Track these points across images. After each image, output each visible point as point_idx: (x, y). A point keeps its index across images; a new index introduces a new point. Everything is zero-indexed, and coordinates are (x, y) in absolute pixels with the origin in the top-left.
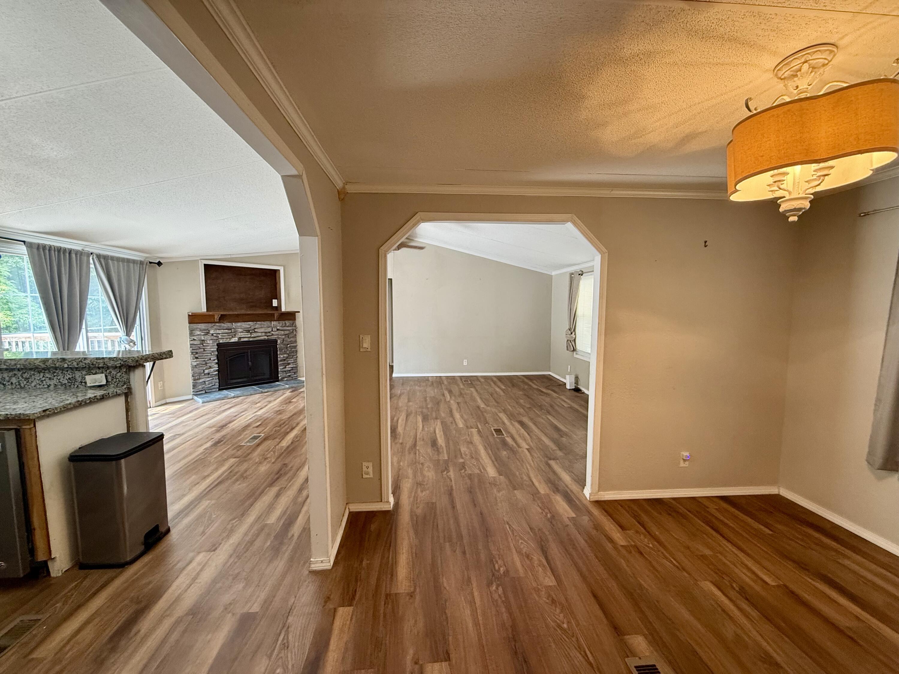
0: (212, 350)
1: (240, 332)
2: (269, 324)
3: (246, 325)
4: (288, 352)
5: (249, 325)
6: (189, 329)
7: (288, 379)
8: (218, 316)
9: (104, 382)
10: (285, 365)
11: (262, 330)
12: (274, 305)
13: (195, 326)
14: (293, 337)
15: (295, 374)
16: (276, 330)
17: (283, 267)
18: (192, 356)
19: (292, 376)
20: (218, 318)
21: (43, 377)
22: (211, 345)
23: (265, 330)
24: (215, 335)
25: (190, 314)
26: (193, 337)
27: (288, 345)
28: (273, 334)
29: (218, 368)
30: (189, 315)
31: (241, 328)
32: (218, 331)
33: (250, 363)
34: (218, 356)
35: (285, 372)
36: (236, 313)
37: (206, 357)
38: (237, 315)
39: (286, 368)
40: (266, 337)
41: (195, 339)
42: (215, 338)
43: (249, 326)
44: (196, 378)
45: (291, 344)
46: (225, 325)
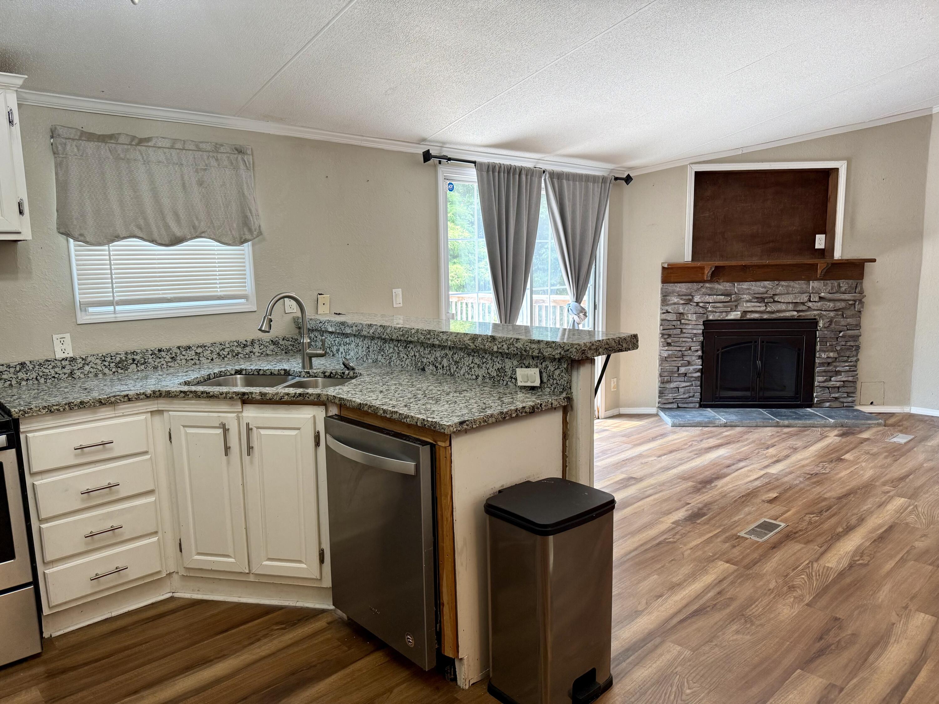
0: (695, 331)
1: (747, 301)
2: (805, 286)
3: (758, 287)
4: (838, 348)
5: (764, 287)
6: (662, 293)
7: (835, 404)
8: (711, 268)
9: (537, 383)
10: (830, 374)
11: (789, 298)
12: (817, 246)
13: (671, 287)
14: (852, 316)
15: (848, 396)
16: (817, 299)
17: (845, 162)
18: (663, 340)
19: (841, 400)
20: (710, 273)
21: (472, 362)
22: (694, 323)
23: (796, 298)
24: (701, 304)
25: (666, 266)
26: (667, 308)
27: (840, 332)
28: (809, 307)
29: (701, 367)
30: (663, 268)
31: (749, 294)
32: (707, 297)
33: (759, 363)
34: (702, 344)
35: (827, 391)
36: (743, 263)
37: (683, 344)
38: (744, 268)
39: (830, 380)
40: (795, 313)
41: (670, 310)
42: (701, 310)
43: (763, 290)
44: (666, 378)
45: (848, 330)
46: (720, 287)
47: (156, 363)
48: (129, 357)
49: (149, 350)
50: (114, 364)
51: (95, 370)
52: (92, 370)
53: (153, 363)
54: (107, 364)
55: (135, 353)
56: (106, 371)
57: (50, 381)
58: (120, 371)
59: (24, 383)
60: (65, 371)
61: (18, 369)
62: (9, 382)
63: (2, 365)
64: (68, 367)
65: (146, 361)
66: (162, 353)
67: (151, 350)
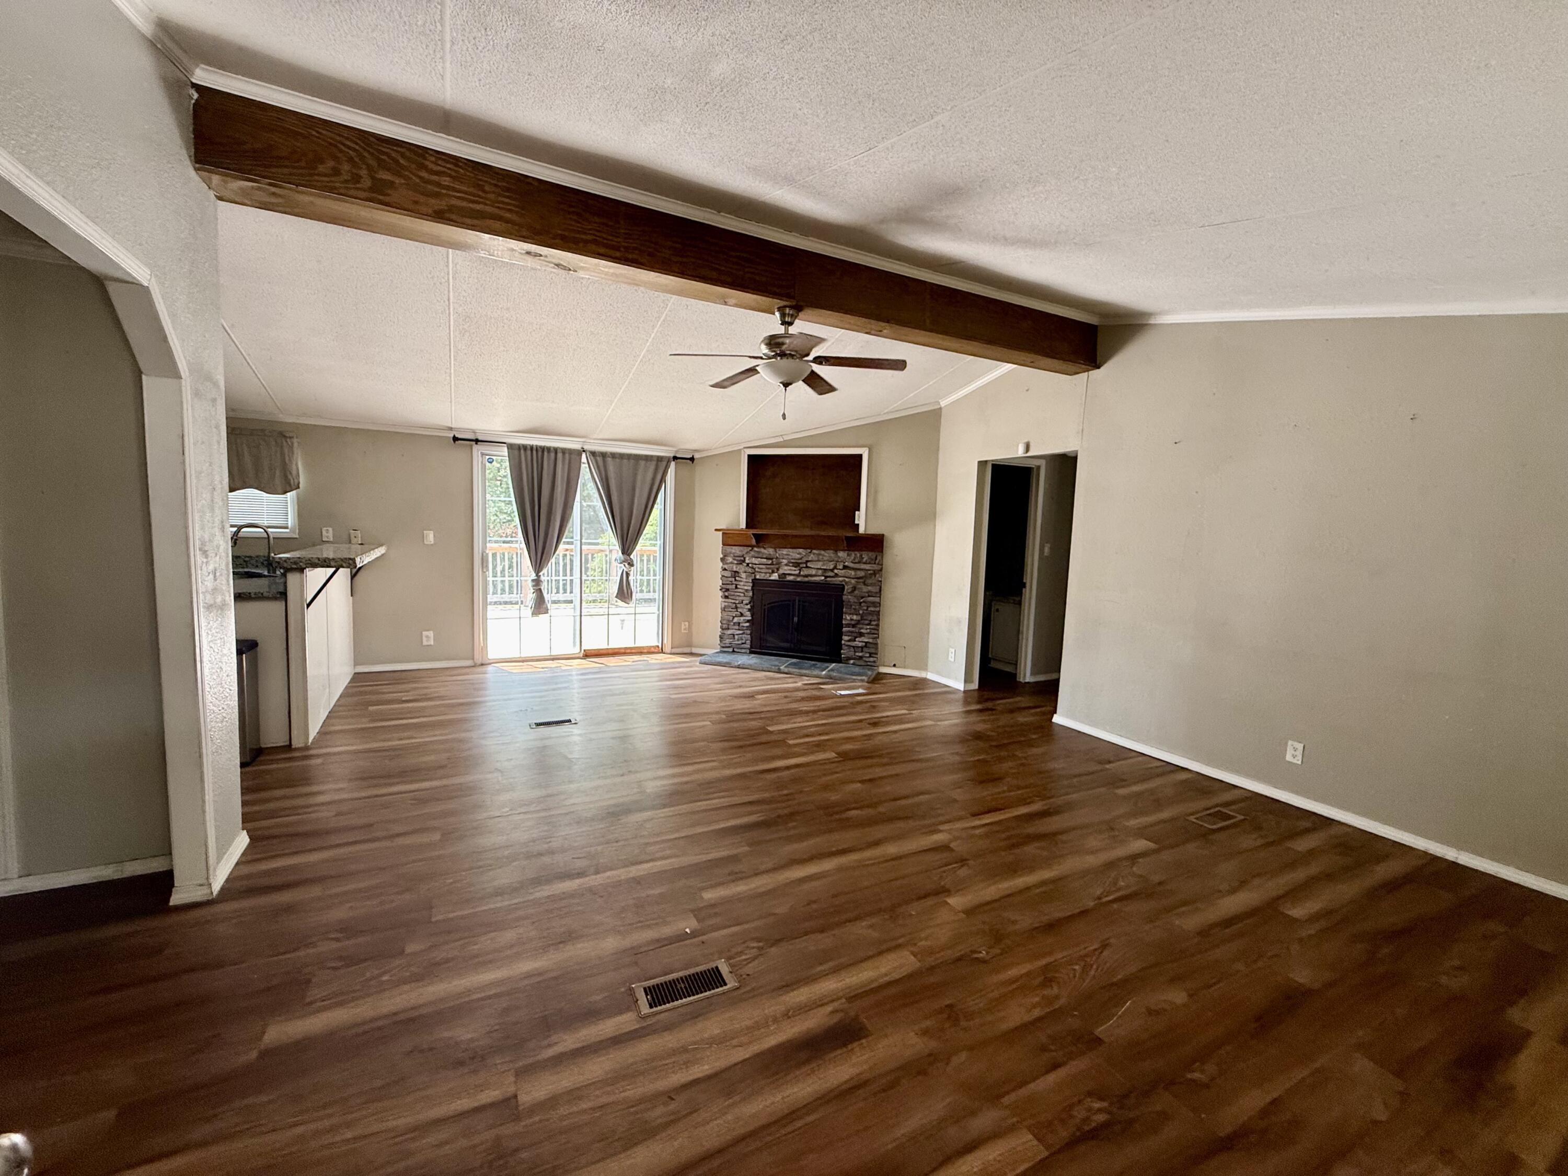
0: (746, 588)
1: (786, 565)
2: (832, 555)
3: (795, 554)
4: (861, 612)
5: (799, 554)
6: (722, 554)
7: (858, 662)
8: (754, 535)
10: (855, 635)
11: (819, 565)
13: (729, 549)
14: (874, 585)
15: (870, 656)
16: (841, 567)
17: (867, 449)
19: (865, 659)
20: (755, 540)
22: (745, 580)
23: (825, 565)
24: (750, 565)
25: (726, 531)
26: (725, 566)
27: (862, 598)
28: (836, 574)
29: (750, 618)
30: (724, 532)
31: (787, 559)
32: (756, 559)
33: (795, 619)
34: (752, 599)
35: (852, 649)
36: (785, 532)
37: (737, 598)
38: (784, 537)
39: (855, 640)
40: (823, 578)
41: (727, 568)
42: (750, 570)
43: (798, 556)
44: (725, 626)
45: (869, 596)
46: (765, 551)
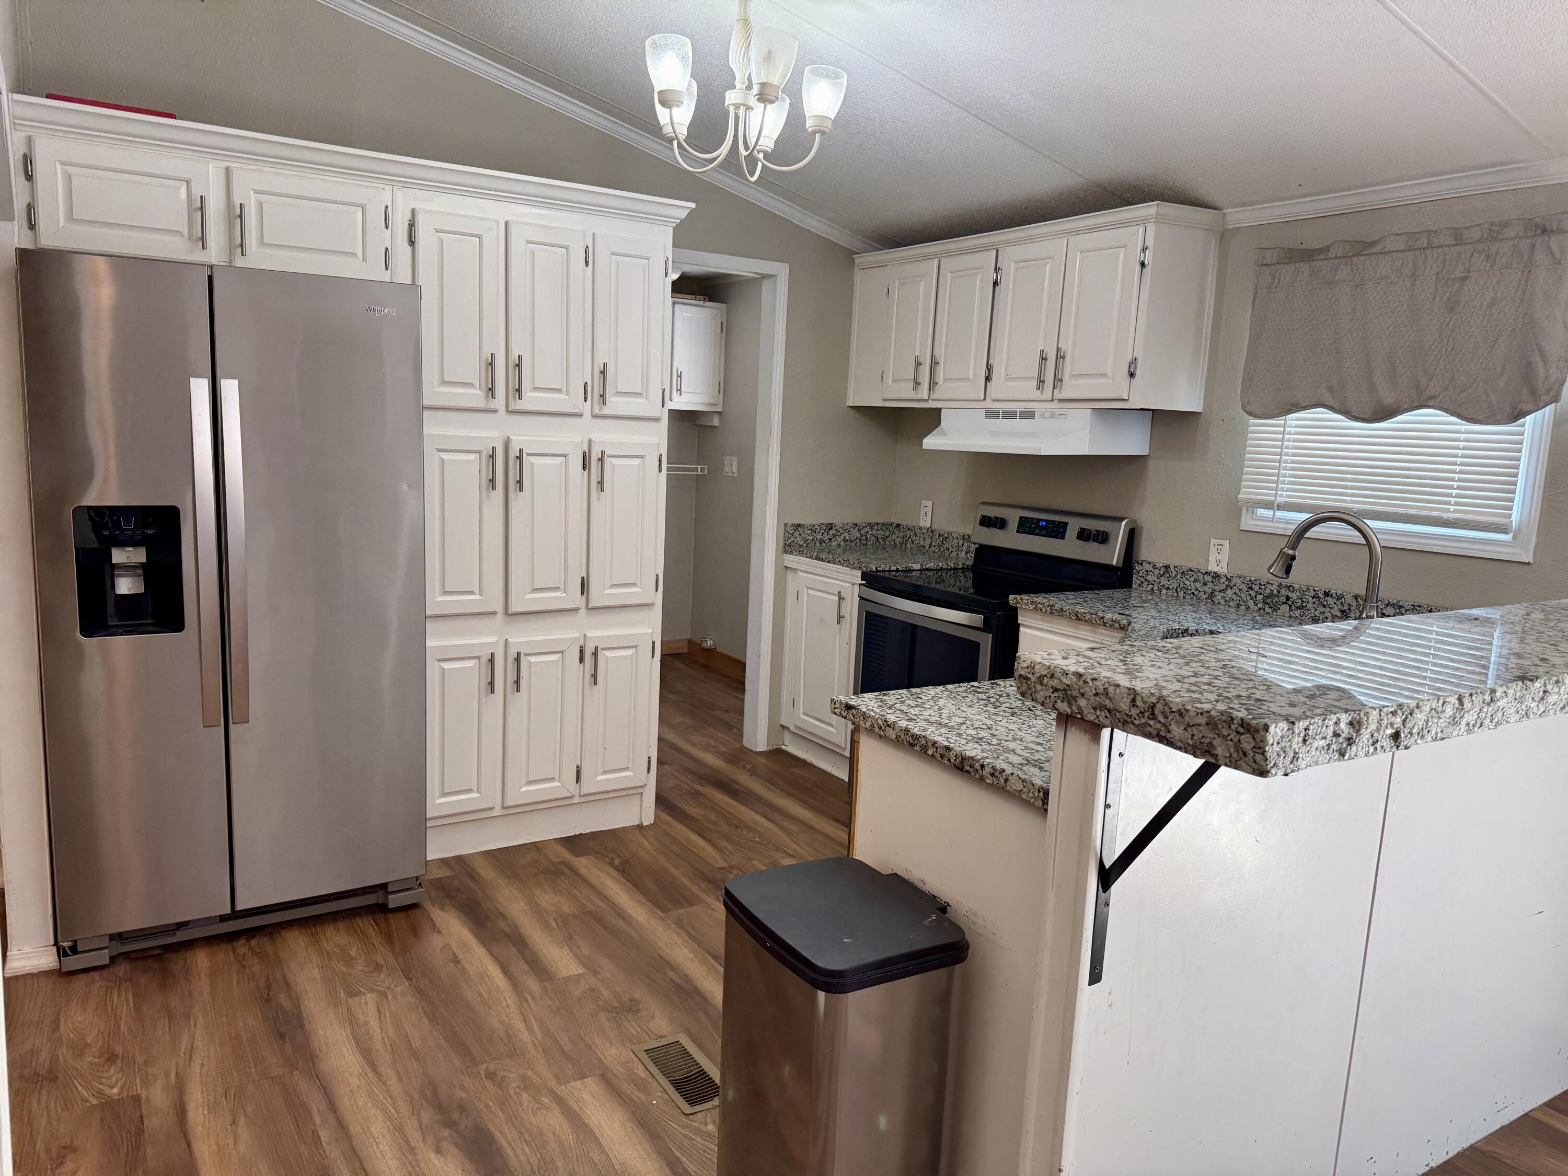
47: (1317, 613)
48: (1283, 592)
49: (1311, 588)
50: (1262, 596)
51: (1238, 598)
52: (1234, 597)
53: (1313, 611)
54: (1253, 594)
55: (1291, 588)
56: (1251, 603)
57: (1189, 597)
58: (1268, 610)
59: (1164, 591)
60: (1206, 589)
61: (1162, 573)
62: (1152, 586)
63: (1149, 563)
64: (1210, 585)
65: (1304, 605)
66: (1329, 598)
67: (1314, 590)
